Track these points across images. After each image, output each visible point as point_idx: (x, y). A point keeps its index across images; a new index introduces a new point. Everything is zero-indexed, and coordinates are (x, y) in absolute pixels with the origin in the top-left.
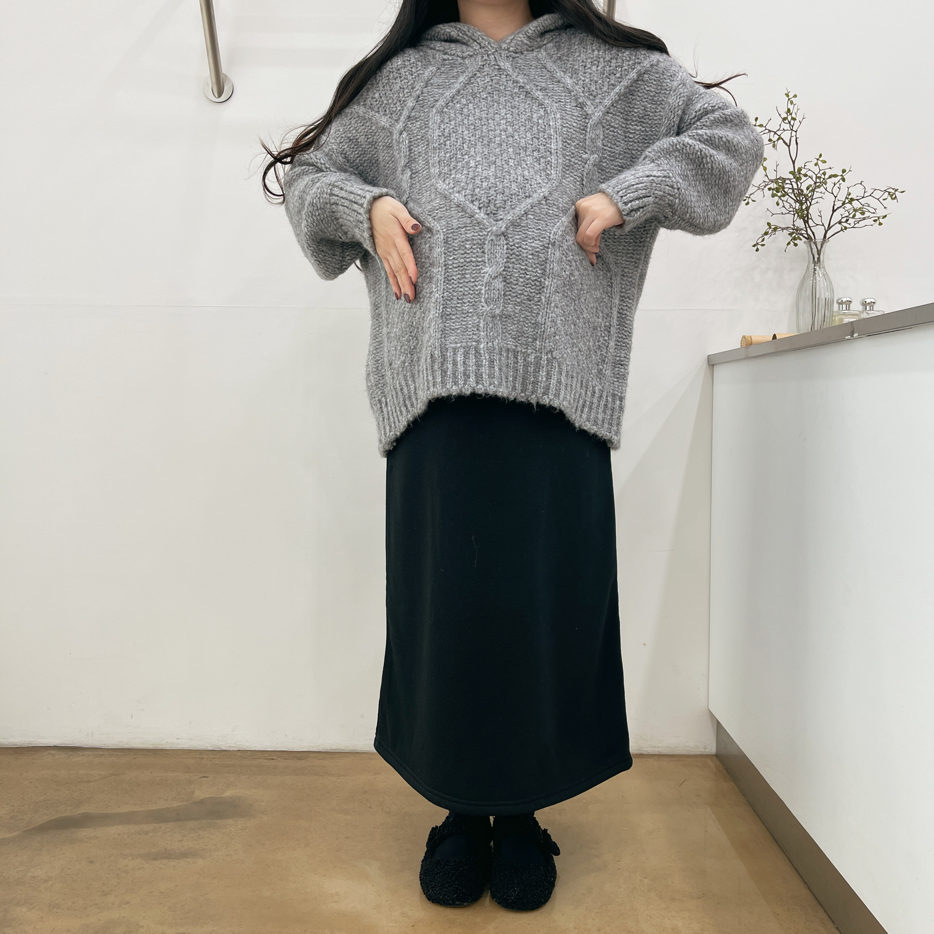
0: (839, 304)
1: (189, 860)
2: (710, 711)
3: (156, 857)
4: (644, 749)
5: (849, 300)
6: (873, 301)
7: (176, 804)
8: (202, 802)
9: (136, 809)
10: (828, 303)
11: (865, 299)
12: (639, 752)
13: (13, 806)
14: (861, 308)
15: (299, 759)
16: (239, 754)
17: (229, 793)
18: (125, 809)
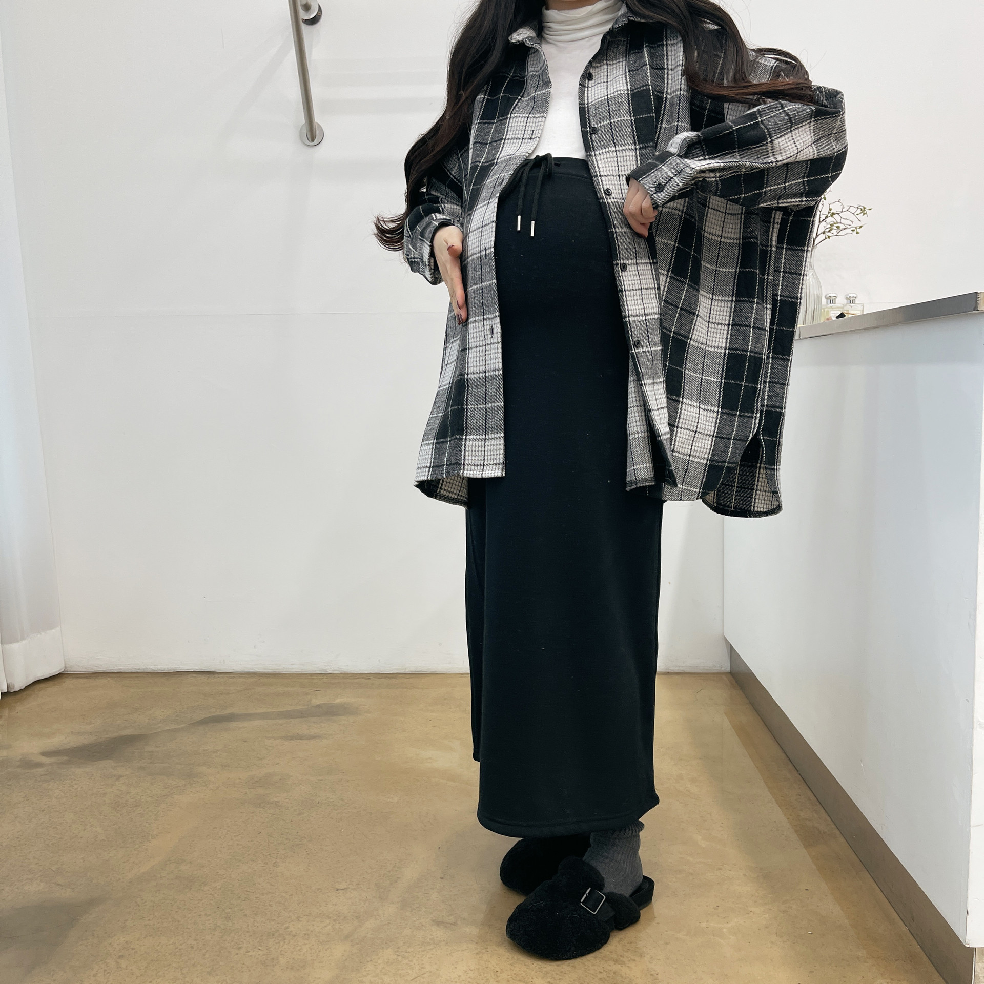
0: (827, 299)
1: (317, 740)
2: (725, 637)
3: (292, 738)
4: (670, 669)
5: (835, 295)
6: (855, 296)
7: (299, 708)
8: (319, 706)
9: (269, 711)
10: (818, 298)
11: (848, 295)
12: (667, 671)
13: (176, 709)
14: (845, 301)
15: (390, 678)
16: (342, 675)
17: (338, 701)
18: (260, 711)
